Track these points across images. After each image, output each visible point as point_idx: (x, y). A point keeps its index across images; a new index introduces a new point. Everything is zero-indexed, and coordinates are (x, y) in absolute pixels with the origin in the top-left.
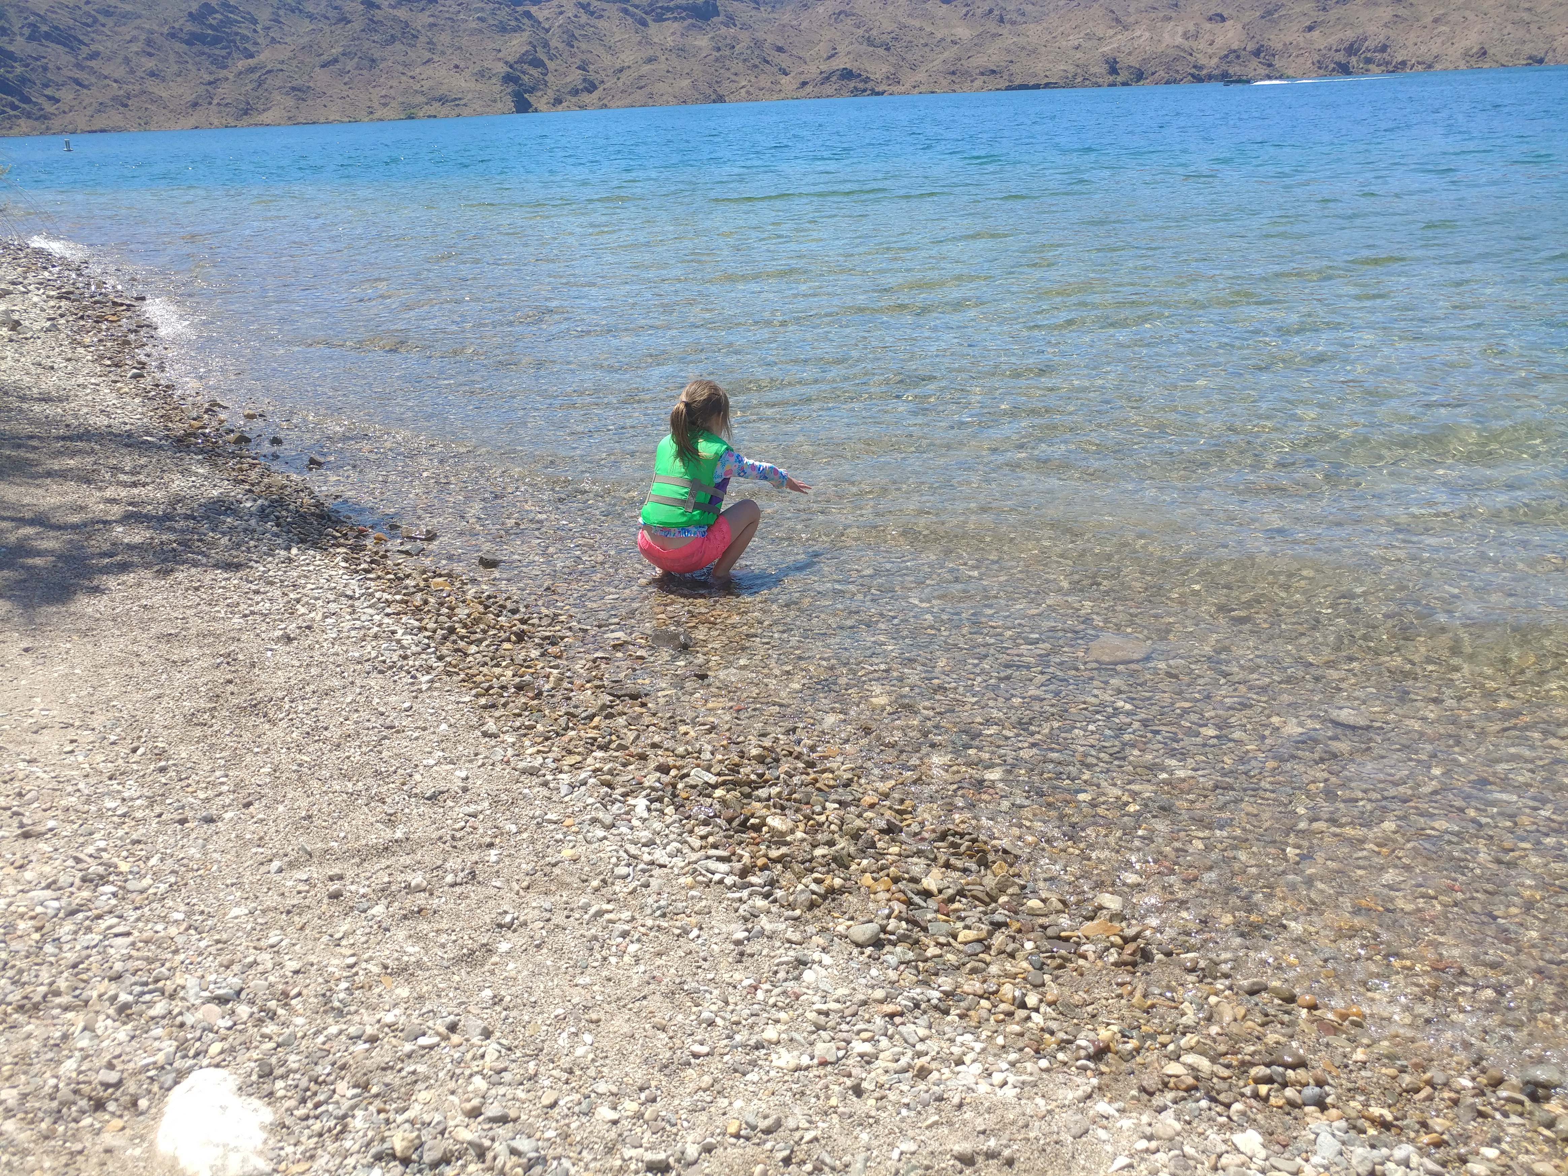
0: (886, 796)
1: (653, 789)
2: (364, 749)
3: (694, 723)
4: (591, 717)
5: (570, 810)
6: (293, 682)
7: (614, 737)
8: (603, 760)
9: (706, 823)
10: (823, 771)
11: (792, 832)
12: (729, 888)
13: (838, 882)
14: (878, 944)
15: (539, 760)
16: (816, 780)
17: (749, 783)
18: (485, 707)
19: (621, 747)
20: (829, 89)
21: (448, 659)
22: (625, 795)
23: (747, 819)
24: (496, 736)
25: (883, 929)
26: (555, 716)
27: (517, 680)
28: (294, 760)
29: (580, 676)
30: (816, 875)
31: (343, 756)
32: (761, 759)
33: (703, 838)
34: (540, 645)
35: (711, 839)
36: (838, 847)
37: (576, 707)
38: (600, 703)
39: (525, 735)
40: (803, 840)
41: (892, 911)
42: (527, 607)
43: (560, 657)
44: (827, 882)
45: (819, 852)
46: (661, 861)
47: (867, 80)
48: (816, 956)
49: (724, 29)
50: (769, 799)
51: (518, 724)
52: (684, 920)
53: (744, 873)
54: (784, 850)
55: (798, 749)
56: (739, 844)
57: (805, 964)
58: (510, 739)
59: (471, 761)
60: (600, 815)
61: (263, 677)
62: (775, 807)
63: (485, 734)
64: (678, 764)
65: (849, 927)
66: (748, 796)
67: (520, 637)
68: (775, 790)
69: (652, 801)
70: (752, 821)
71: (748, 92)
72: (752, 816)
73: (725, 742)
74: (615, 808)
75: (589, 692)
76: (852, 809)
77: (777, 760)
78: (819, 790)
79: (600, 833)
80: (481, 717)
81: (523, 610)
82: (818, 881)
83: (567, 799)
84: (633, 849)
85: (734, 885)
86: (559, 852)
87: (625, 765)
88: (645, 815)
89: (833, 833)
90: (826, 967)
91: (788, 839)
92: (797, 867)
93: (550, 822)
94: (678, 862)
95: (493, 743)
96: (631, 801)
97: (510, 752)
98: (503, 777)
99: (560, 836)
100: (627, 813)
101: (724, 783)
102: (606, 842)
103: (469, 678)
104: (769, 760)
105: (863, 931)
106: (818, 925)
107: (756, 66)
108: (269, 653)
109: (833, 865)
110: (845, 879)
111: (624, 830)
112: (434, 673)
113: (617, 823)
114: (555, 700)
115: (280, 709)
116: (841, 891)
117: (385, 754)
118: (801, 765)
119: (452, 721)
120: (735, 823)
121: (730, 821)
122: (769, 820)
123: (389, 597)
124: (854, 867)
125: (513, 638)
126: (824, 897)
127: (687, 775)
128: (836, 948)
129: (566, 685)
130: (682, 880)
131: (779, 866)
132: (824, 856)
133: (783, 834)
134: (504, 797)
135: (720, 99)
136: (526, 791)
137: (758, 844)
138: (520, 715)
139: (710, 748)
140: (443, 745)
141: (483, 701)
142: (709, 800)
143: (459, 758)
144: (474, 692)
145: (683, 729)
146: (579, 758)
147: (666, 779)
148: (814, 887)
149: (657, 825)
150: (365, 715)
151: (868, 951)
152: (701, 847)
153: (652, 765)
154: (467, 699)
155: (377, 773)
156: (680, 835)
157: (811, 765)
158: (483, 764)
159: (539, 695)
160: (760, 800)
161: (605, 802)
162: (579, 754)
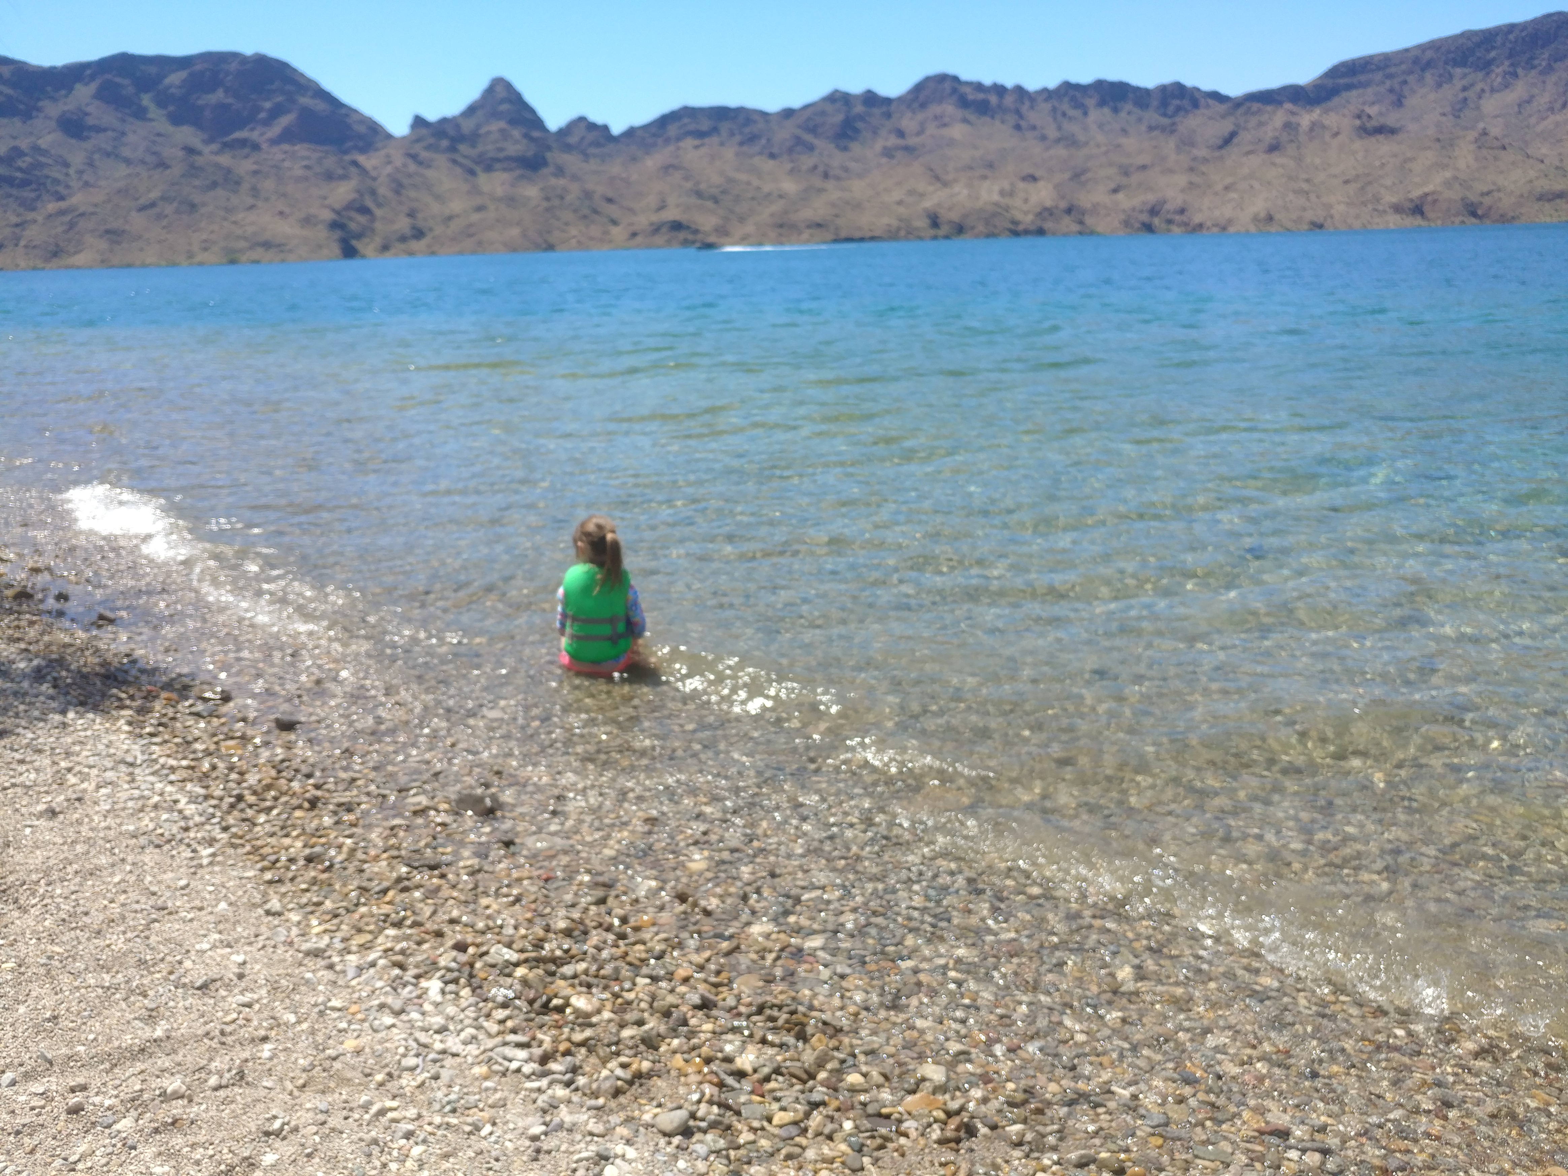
0: (701, 968)
1: (449, 970)
2: (129, 935)
3: (497, 894)
4: (385, 892)
5: (356, 995)
6: (52, 862)
7: (409, 913)
8: (397, 939)
9: (504, 1005)
10: (634, 944)
11: (599, 1012)
12: (528, 1077)
13: (646, 1065)
14: (687, 1132)
15: (326, 939)
16: (626, 954)
17: (554, 960)
18: (270, 882)
19: (416, 924)
20: (659, 239)
21: (234, 830)
22: (418, 977)
23: (549, 1000)
24: (279, 914)
25: (693, 1116)
26: (345, 890)
27: (307, 851)
28: (44, 952)
29: (375, 846)
30: (623, 1059)
31: (102, 944)
32: (568, 933)
33: (502, 1022)
34: (335, 813)
35: (510, 1024)
36: (646, 1027)
37: (370, 880)
38: (395, 875)
39: (312, 913)
40: (610, 1021)
41: (703, 1095)
42: (323, 770)
43: (355, 825)
44: (634, 1066)
45: (626, 1033)
46: (454, 1050)
47: (696, 232)
48: (620, 1149)
49: (553, 181)
50: (575, 976)
51: (304, 900)
52: (475, 1116)
53: (544, 1059)
54: (588, 1033)
55: (607, 919)
56: (541, 1027)
57: (606, 1159)
58: (295, 917)
59: (250, 944)
60: (390, 1000)
61: (19, 858)
62: (581, 985)
63: (268, 913)
64: (479, 940)
65: (656, 1115)
66: (552, 974)
67: (313, 803)
68: (582, 966)
69: (446, 983)
70: (555, 1002)
71: (579, 242)
72: (556, 996)
73: (529, 915)
74: (406, 992)
75: (384, 863)
76: (663, 984)
77: (585, 933)
78: (630, 964)
79: (388, 1020)
80: (265, 894)
81: (318, 774)
82: (624, 1066)
83: (354, 983)
84: (423, 1037)
85: (533, 1074)
86: (342, 1043)
87: (419, 943)
88: (439, 998)
89: (643, 1011)
90: (630, 1162)
91: (594, 1020)
92: (602, 1051)
93: (333, 1009)
94: (473, 1049)
95: (276, 922)
96: (424, 983)
97: (295, 931)
98: (285, 960)
99: (343, 1025)
100: (419, 997)
101: (526, 961)
102: (394, 1030)
103: (256, 850)
104: (576, 933)
105: (671, 1119)
106: (622, 1115)
107: (585, 217)
108: (28, 831)
109: (642, 1048)
110: (654, 1062)
111: (415, 1015)
112: (217, 845)
113: (408, 1008)
114: (347, 872)
115: (33, 894)
116: (649, 1075)
117: (153, 939)
118: (611, 937)
119: (233, 898)
120: (537, 1005)
121: (531, 1002)
122: (574, 1000)
123: (172, 762)
124: (663, 1048)
125: (306, 805)
126: (631, 1083)
127: (486, 953)
128: (641, 1139)
129: (360, 855)
130: (478, 1070)
131: (583, 1050)
132: (632, 1038)
133: (588, 1015)
134: (284, 982)
135: (550, 247)
136: (309, 975)
137: (560, 1027)
138: (307, 890)
139: (512, 922)
140: (221, 927)
141: (268, 876)
142: (509, 980)
143: (237, 941)
144: (259, 866)
145: (484, 901)
146: (369, 937)
147: (463, 958)
148: (619, 1072)
149: (451, 1010)
150: (133, 896)
151: (677, 1140)
152: (499, 1033)
153: (450, 943)
154: (251, 874)
155: (142, 962)
156: (476, 1019)
157: (622, 936)
158: (264, 947)
159: (329, 869)
160: (564, 978)
161: (396, 985)
162: (370, 932)
